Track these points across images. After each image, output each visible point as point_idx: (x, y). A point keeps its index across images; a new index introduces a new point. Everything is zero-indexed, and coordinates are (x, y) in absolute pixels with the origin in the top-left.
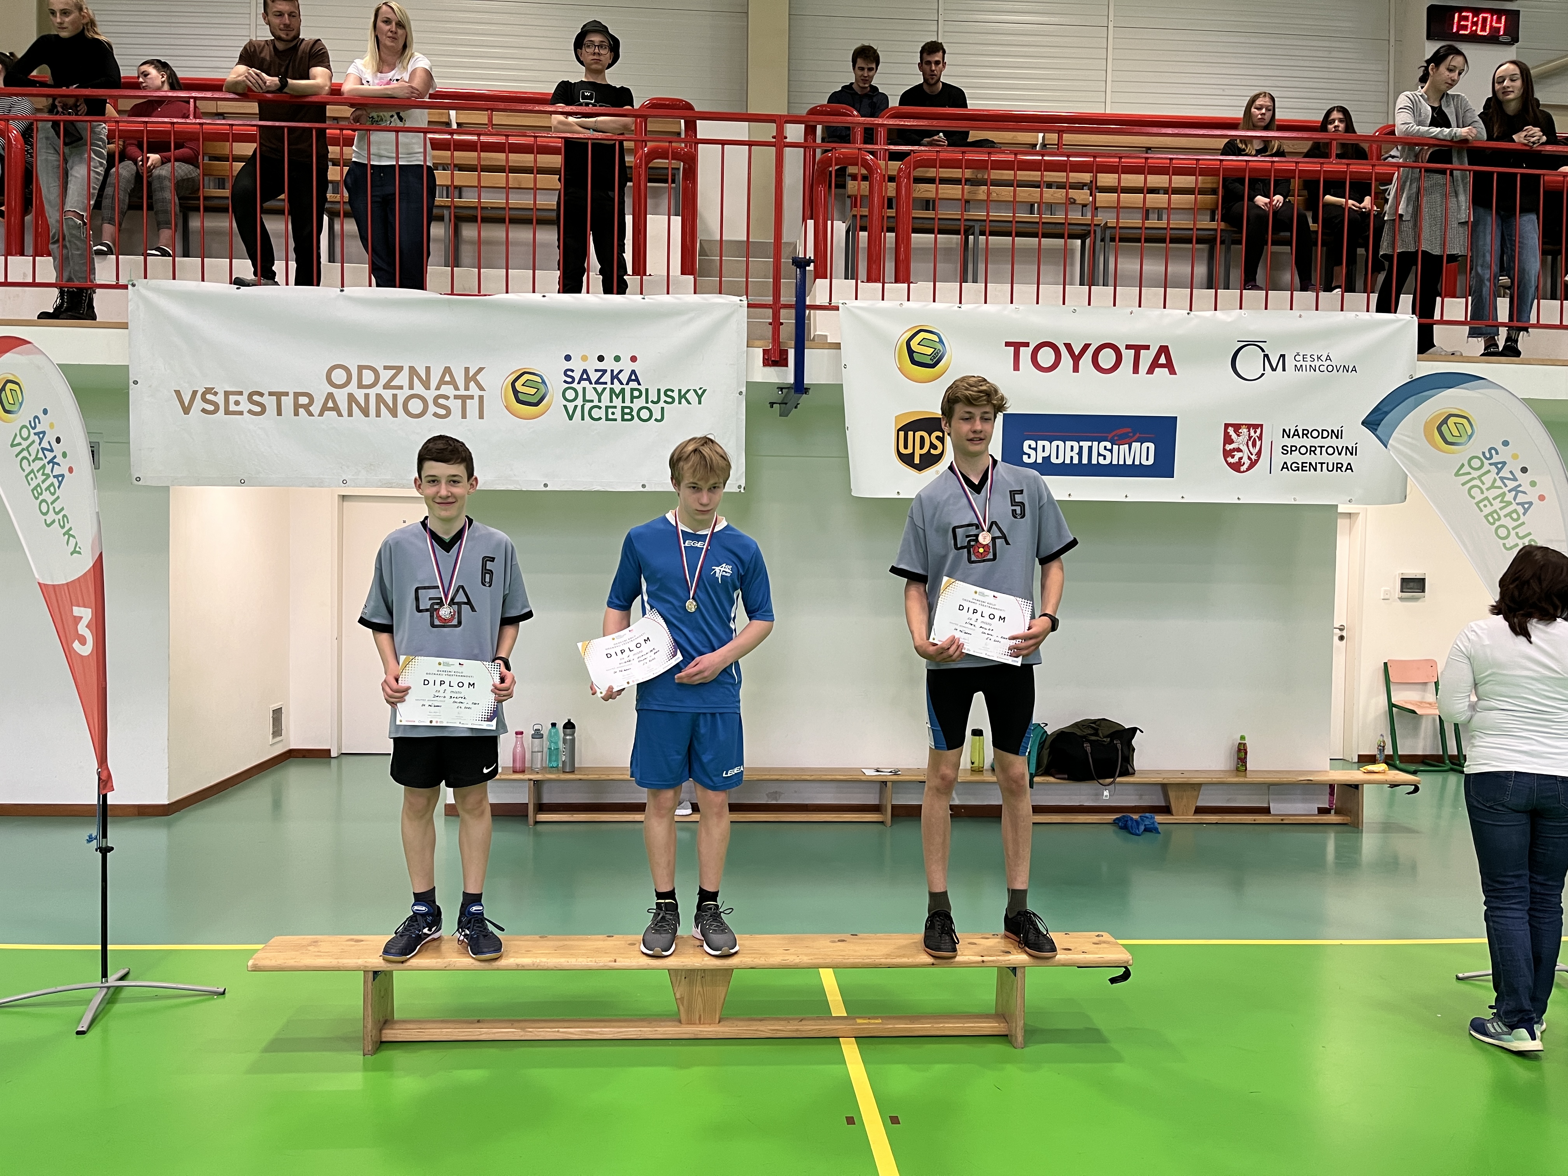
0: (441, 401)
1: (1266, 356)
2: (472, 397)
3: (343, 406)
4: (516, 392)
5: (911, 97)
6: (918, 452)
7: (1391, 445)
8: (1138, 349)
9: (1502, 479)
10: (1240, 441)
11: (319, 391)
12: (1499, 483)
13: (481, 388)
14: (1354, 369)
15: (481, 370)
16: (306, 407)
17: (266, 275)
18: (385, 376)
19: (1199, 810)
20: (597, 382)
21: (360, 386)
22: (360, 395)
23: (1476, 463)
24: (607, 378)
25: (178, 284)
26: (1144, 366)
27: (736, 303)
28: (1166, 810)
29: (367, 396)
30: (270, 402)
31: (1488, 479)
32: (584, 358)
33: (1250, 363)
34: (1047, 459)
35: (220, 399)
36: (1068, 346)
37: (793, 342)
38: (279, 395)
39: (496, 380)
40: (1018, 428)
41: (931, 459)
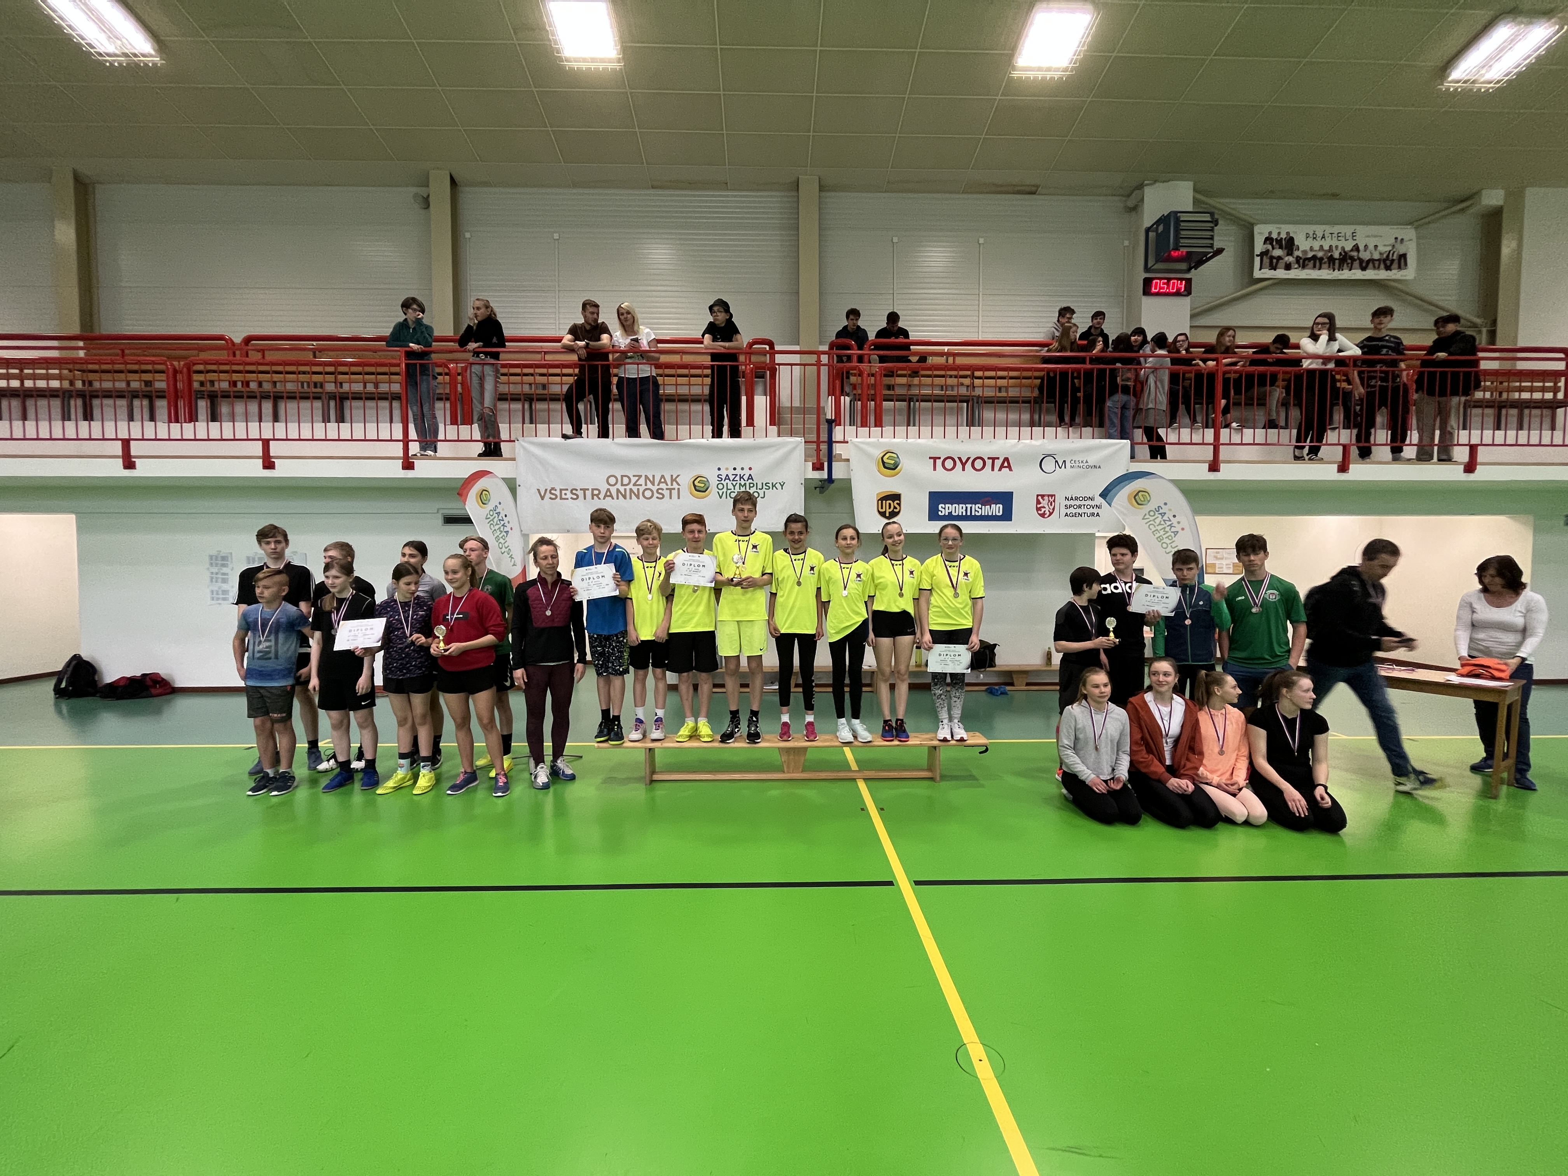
0: (660, 491)
1: (1056, 461)
2: (674, 489)
3: (615, 495)
4: (695, 486)
5: (881, 334)
6: (888, 510)
7: (1114, 507)
8: (994, 459)
9: (1164, 520)
10: (1044, 503)
11: (604, 488)
12: (1162, 522)
13: (679, 485)
14: (1100, 467)
15: (678, 476)
16: (597, 495)
17: (578, 432)
18: (634, 480)
19: (1028, 684)
20: (733, 480)
21: (622, 485)
22: (622, 489)
23: (1152, 513)
24: (738, 478)
25: (538, 437)
26: (997, 467)
27: (798, 441)
28: (1012, 684)
29: (625, 490)
30: (581, 493)
31: (1157, 521)
32: (727, 469)
33: (1049, 465)
34: (950, 513)
35: (558, 493)
36: (960, 459)
37: (826, 459)
38: (584, 490)
39: (685, 481)
40: (937, 498)
41: (894, 514)
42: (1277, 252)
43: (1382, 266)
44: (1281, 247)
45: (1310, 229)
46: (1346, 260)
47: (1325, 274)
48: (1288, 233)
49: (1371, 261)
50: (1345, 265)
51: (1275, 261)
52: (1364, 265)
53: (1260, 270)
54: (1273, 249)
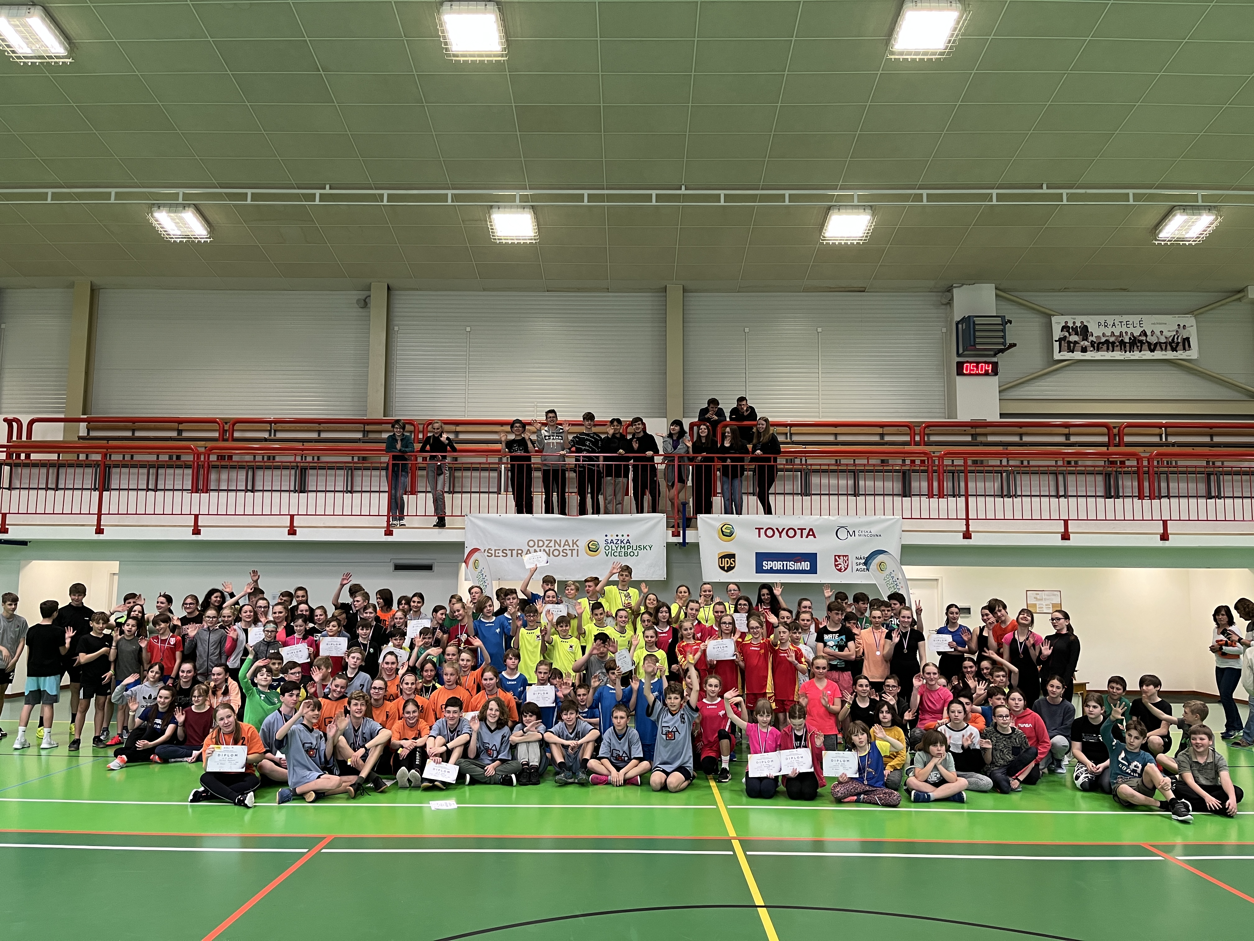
0: (564, 551)
1: (848, 531)
2: (574, 549)
4: (589, 548)
5: (734, 411)
6: (726, 566)
8: (802, 530)
10: (840, 561)
11: (525, 548)
13: (578, 547)
14: (880, 535)
15: (578, 540)
16: (520, 554)
18: (546, 543)
20: (616, 544)
21: (538, 546)
22: (538, 550)
23: (888, 577)
24: (619, 542)
25: (481, 515)
26: (805, 535)
30: (509, 553)
31: (890, 581)
32: (612, 536)
34: (771, 568)
35: (493, 552)
36: (777, 529)
38: (512, 550)
39: (582, 544)
40: (761, 557)
41: (730, 569)
42: (1074, 338)
43: (1169, 347)
44: (1077, 334)
45: (1102, 319)
46: (1135, 343)
47: (1117, 355)
48: (1082, 322)
49: (1159, 343)
50: (1135, 348)
51: (1072, 345)
52: (1152, 347)
53: (1060, 352)
54: (1070, 335)
